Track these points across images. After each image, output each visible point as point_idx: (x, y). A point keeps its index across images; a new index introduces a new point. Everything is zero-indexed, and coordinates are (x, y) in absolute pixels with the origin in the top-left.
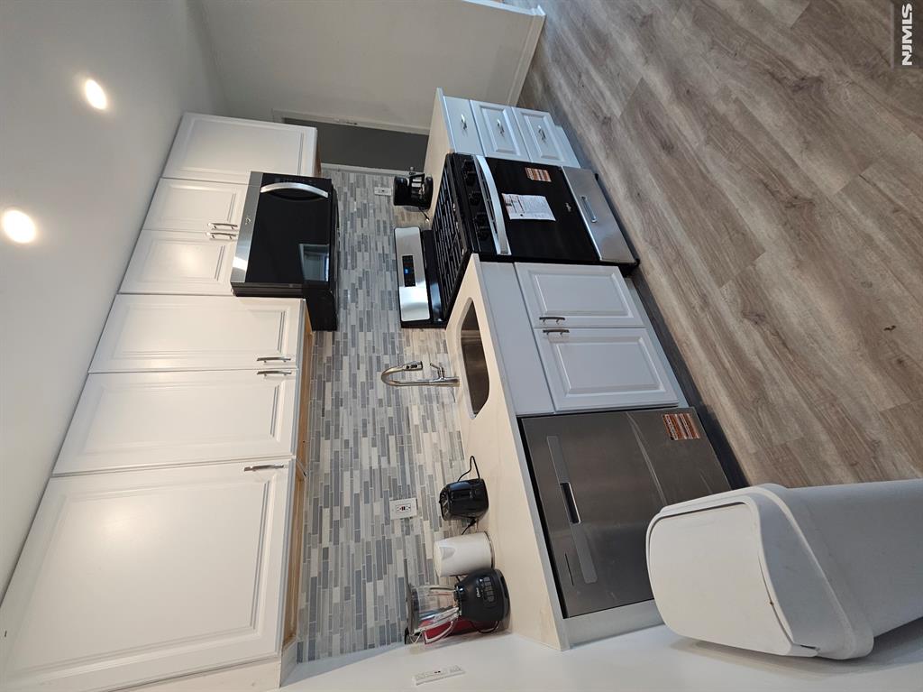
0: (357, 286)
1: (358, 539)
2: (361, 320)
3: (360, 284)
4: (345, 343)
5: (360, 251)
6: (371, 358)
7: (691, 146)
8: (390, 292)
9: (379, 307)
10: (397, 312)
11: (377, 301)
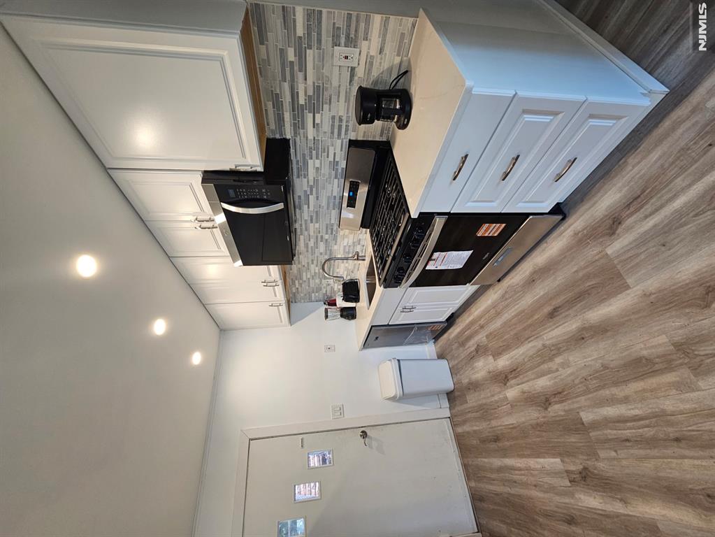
0: (309, 193)
1: (309, 286)
2: (311, 217)
3: (311, 191)
4: (301, 229)
5: (311, 158)
6: (317, 237)
7: (546, 333)
8: (335, 197)
9: (325, 208)
10: (338, 211)
11: (324, 204)
